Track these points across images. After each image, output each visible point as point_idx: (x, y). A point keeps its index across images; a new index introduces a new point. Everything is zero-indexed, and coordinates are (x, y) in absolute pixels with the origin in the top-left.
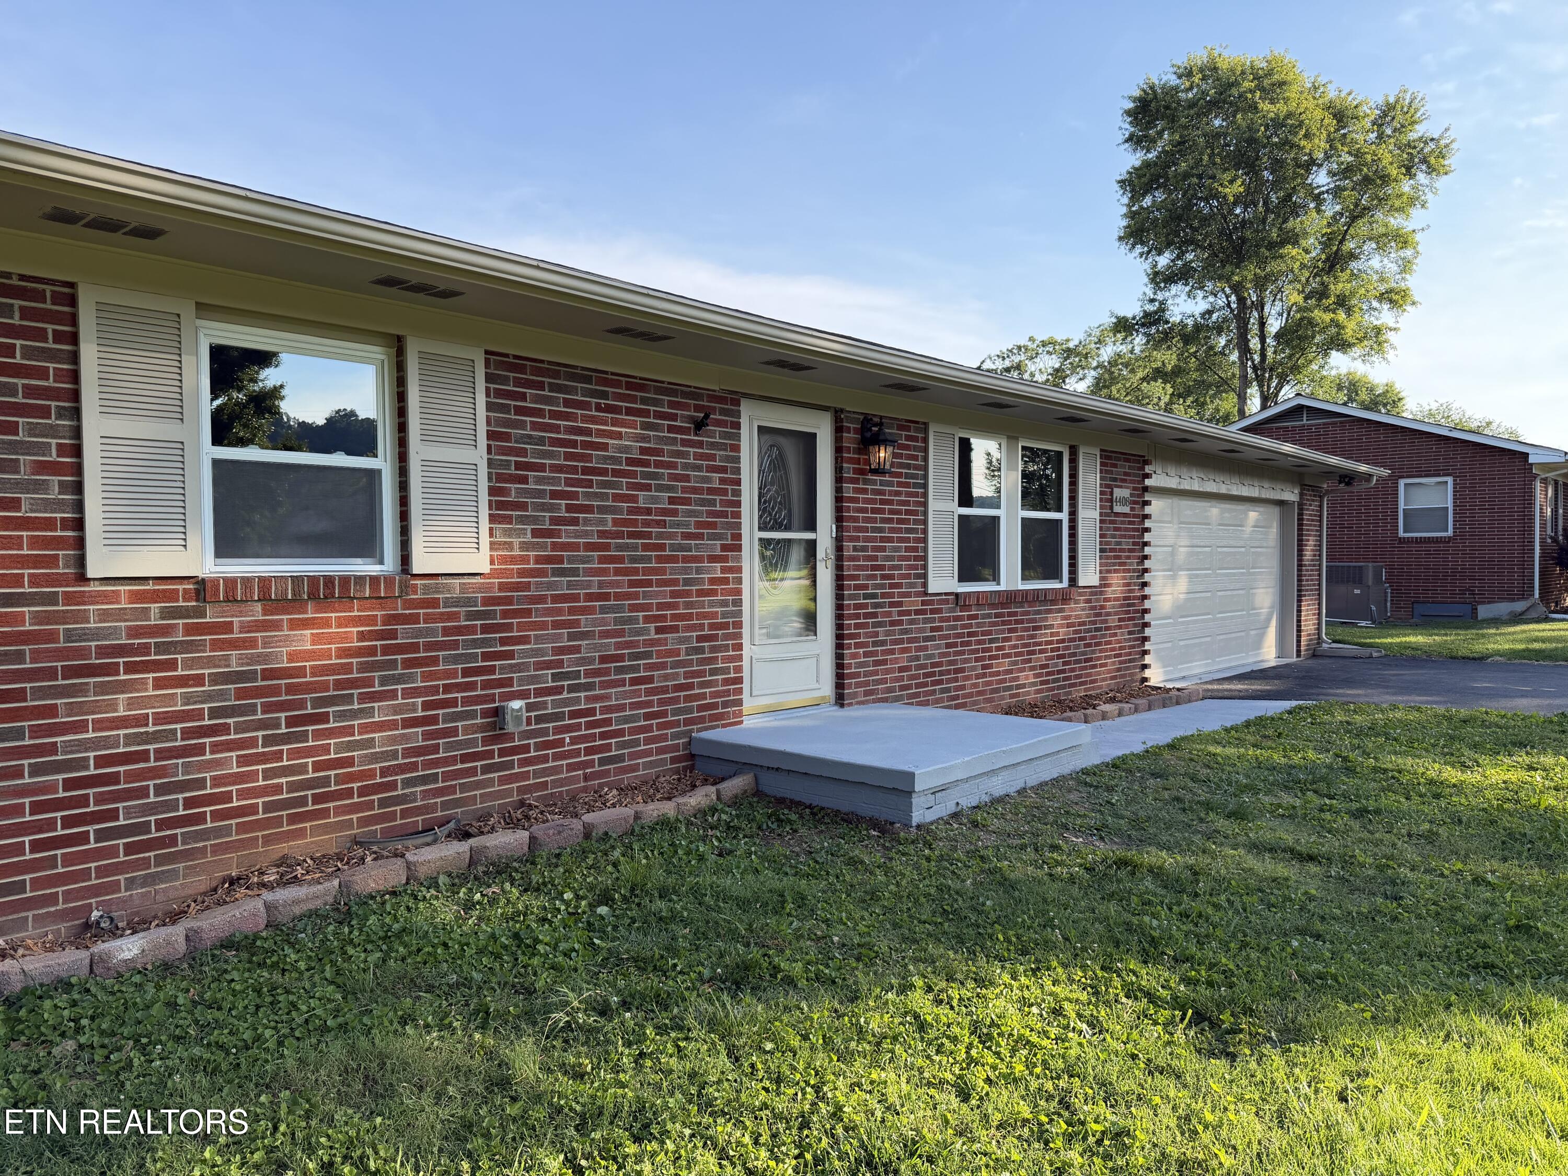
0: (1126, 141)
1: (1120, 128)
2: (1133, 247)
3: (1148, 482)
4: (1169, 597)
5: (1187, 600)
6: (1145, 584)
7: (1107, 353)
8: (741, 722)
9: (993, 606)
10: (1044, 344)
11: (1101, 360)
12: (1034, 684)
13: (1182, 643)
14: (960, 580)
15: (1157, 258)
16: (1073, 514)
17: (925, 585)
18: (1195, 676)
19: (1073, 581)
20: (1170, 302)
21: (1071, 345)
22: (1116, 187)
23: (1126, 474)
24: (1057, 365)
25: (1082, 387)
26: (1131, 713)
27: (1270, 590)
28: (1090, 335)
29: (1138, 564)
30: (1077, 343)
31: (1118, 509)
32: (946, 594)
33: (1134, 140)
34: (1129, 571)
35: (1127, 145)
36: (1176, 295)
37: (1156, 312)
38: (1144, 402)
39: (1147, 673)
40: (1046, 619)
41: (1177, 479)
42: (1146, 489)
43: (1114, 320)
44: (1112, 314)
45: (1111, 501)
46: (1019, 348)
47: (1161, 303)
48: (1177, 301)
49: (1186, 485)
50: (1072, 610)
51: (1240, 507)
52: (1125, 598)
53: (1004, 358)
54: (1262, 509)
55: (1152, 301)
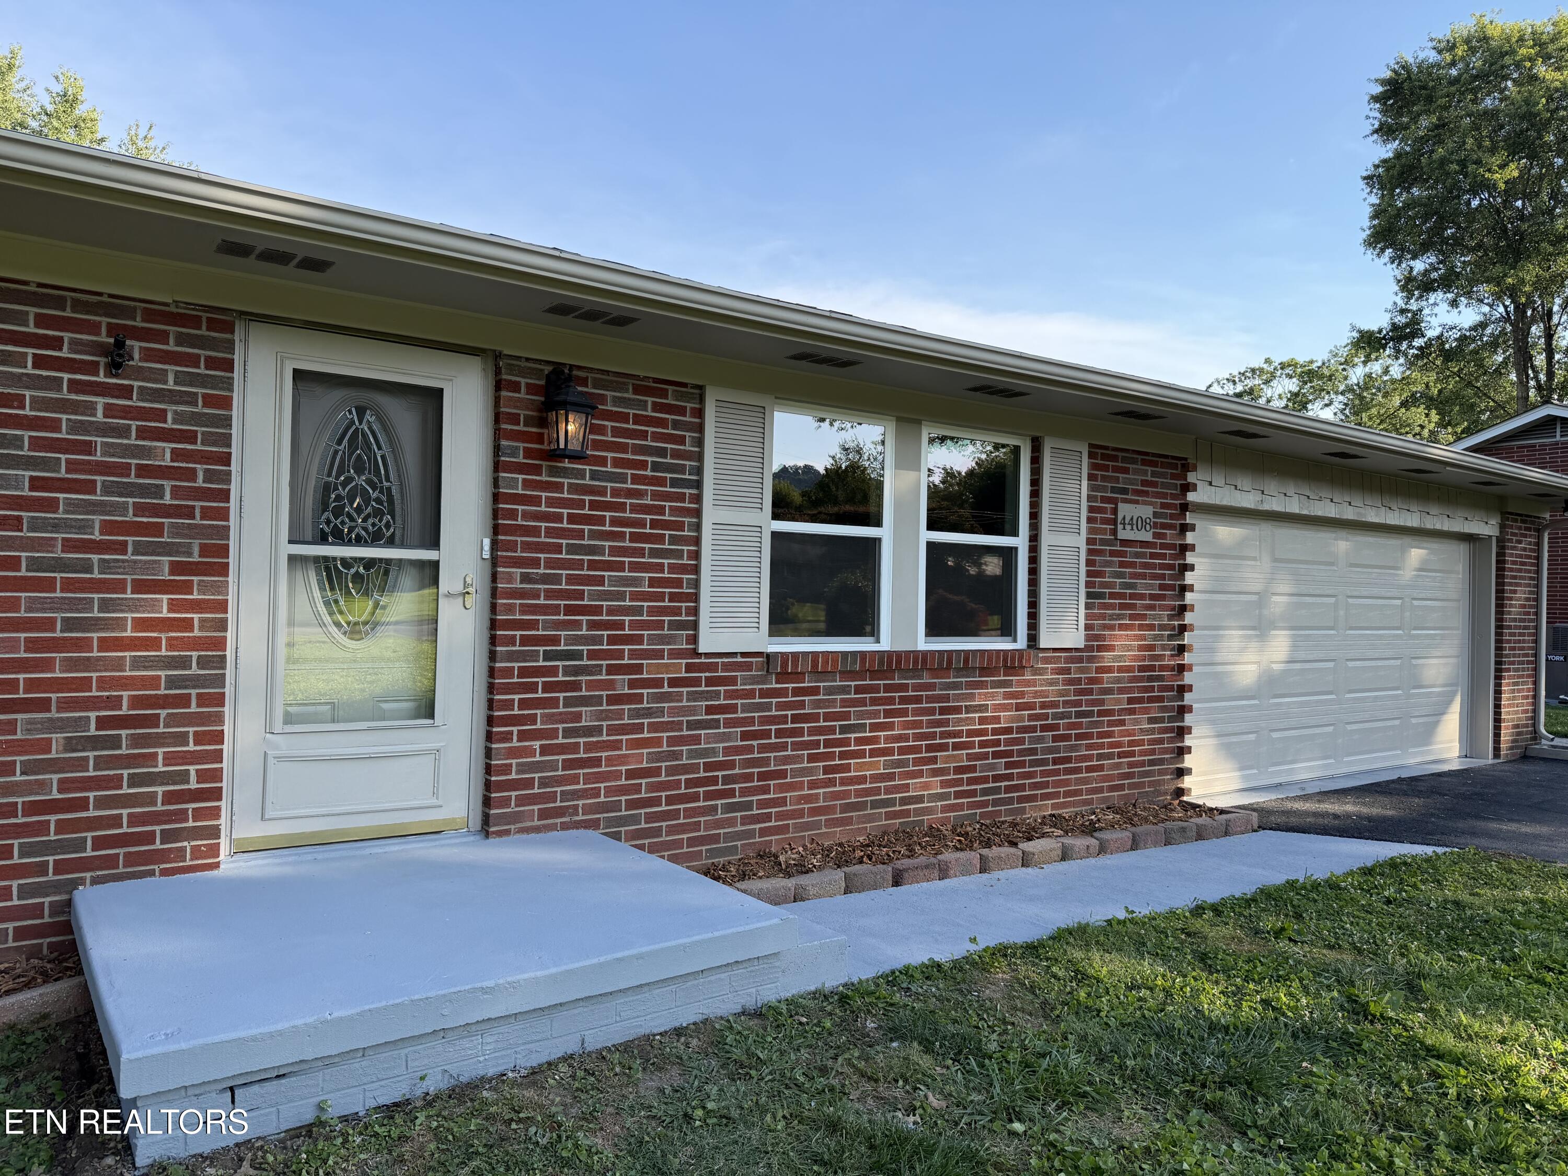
0: (1376, 132)
1: (1368, 117)
2: (1383, 250)
3: (1191, 497)
4: (1253, 667)
5: (1285, 671)
6: (1182, 649)
7: (1357, 374)
8: (217, 866)
9: (848, 674)
10: (1283, 366)
11: (1349, 382)
12: (942, 797)
13: (1275, 735)
14: (772, 633)
15: (1412, 263)
16: (1034, 538)
17: (694, 639)
18: (1296, 783)
19: (1033, 638)
20: (1426, 312)
21: (1314, 366)
22: (1362, 184)
23: (1145, 483)
24: (1295, 389)
25: (1327, 414)
26: (1088, 853)
27: (1453, 661)
28: (1336, 355)
29: (1170, 618)
30: (1319, 364)
31: (1125, 534)
32: (744, 654)
33: (1385, 131)
34: (1151, 627)
35: (1376, 136)
36: (1435, 304)
37: (1407, 325)
38: (1403, 431)
39: (1187, 782)
40: (972, 697)
41: (1259, 496)
42: (1185, 507)
43: (1356, 335)
44: (1353, 328)
45: (1114, 522)
46: (1253, 371)
47: (1415, 314)
48: (1436, 310)
49: (1275, 504)
50: (1028, 683)
51: (1393, 542)
52: (1142, 669)
53: (1234, 382)
54: (1436, 545)
55: (1403, 311)
